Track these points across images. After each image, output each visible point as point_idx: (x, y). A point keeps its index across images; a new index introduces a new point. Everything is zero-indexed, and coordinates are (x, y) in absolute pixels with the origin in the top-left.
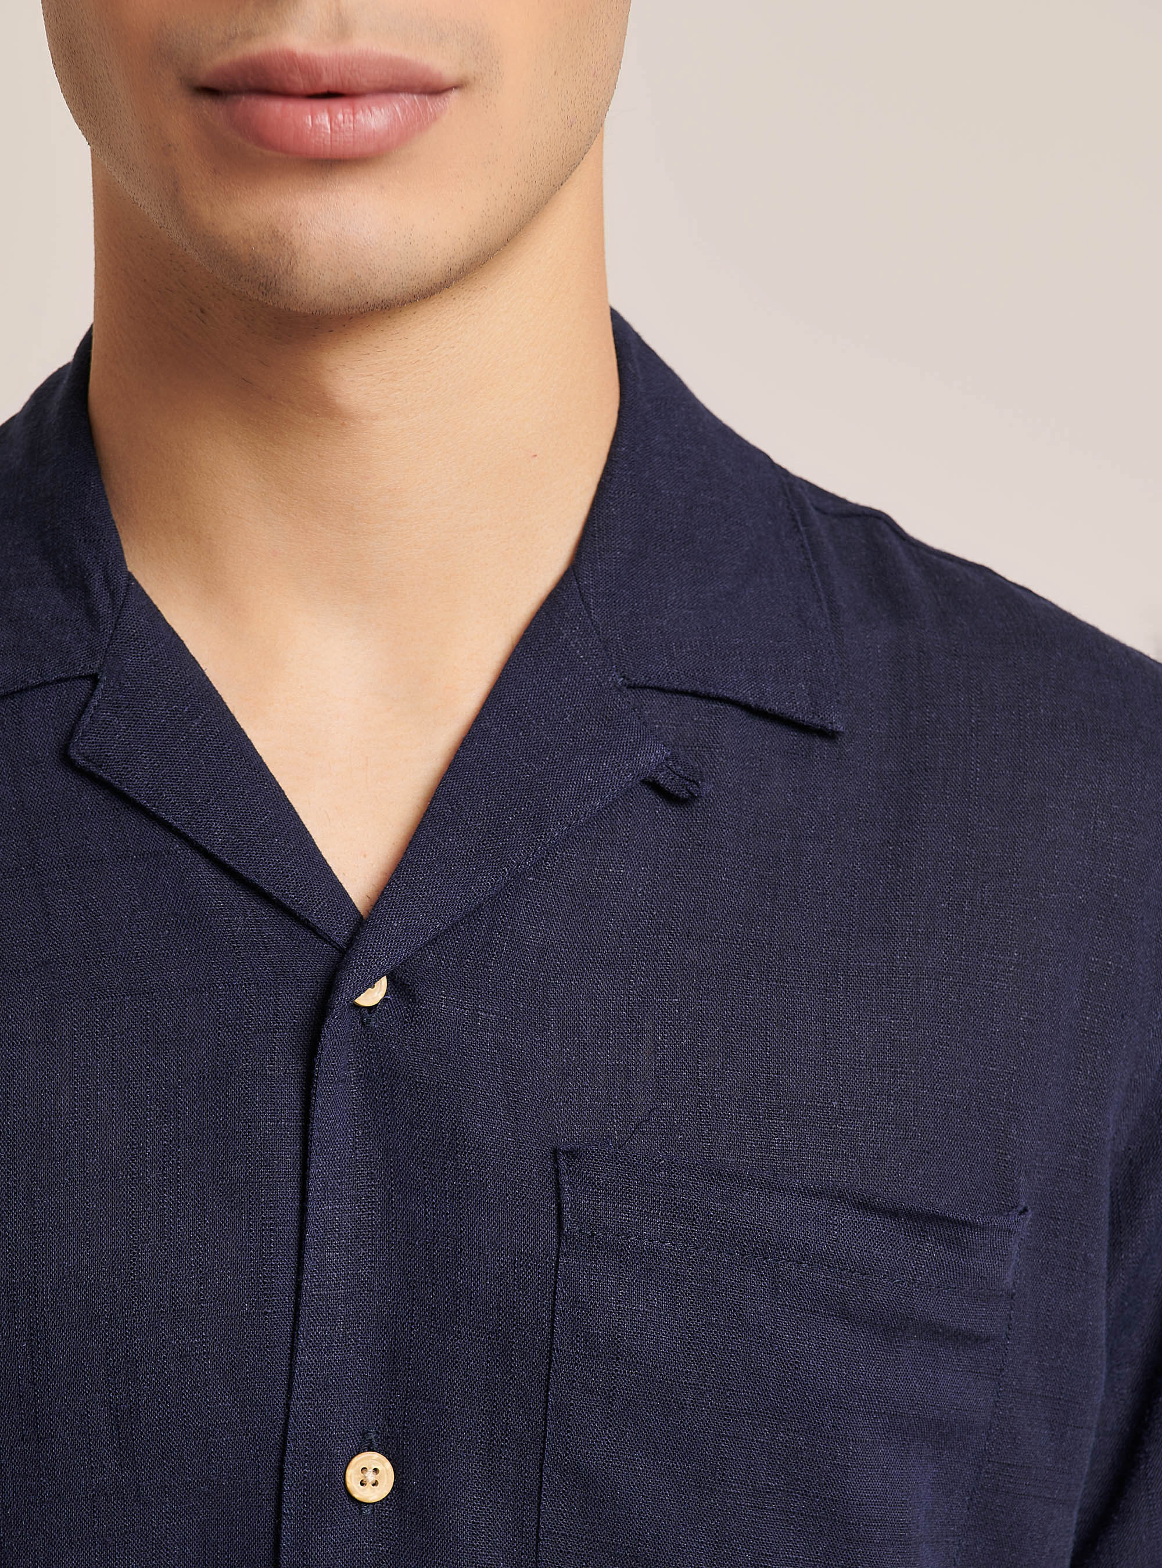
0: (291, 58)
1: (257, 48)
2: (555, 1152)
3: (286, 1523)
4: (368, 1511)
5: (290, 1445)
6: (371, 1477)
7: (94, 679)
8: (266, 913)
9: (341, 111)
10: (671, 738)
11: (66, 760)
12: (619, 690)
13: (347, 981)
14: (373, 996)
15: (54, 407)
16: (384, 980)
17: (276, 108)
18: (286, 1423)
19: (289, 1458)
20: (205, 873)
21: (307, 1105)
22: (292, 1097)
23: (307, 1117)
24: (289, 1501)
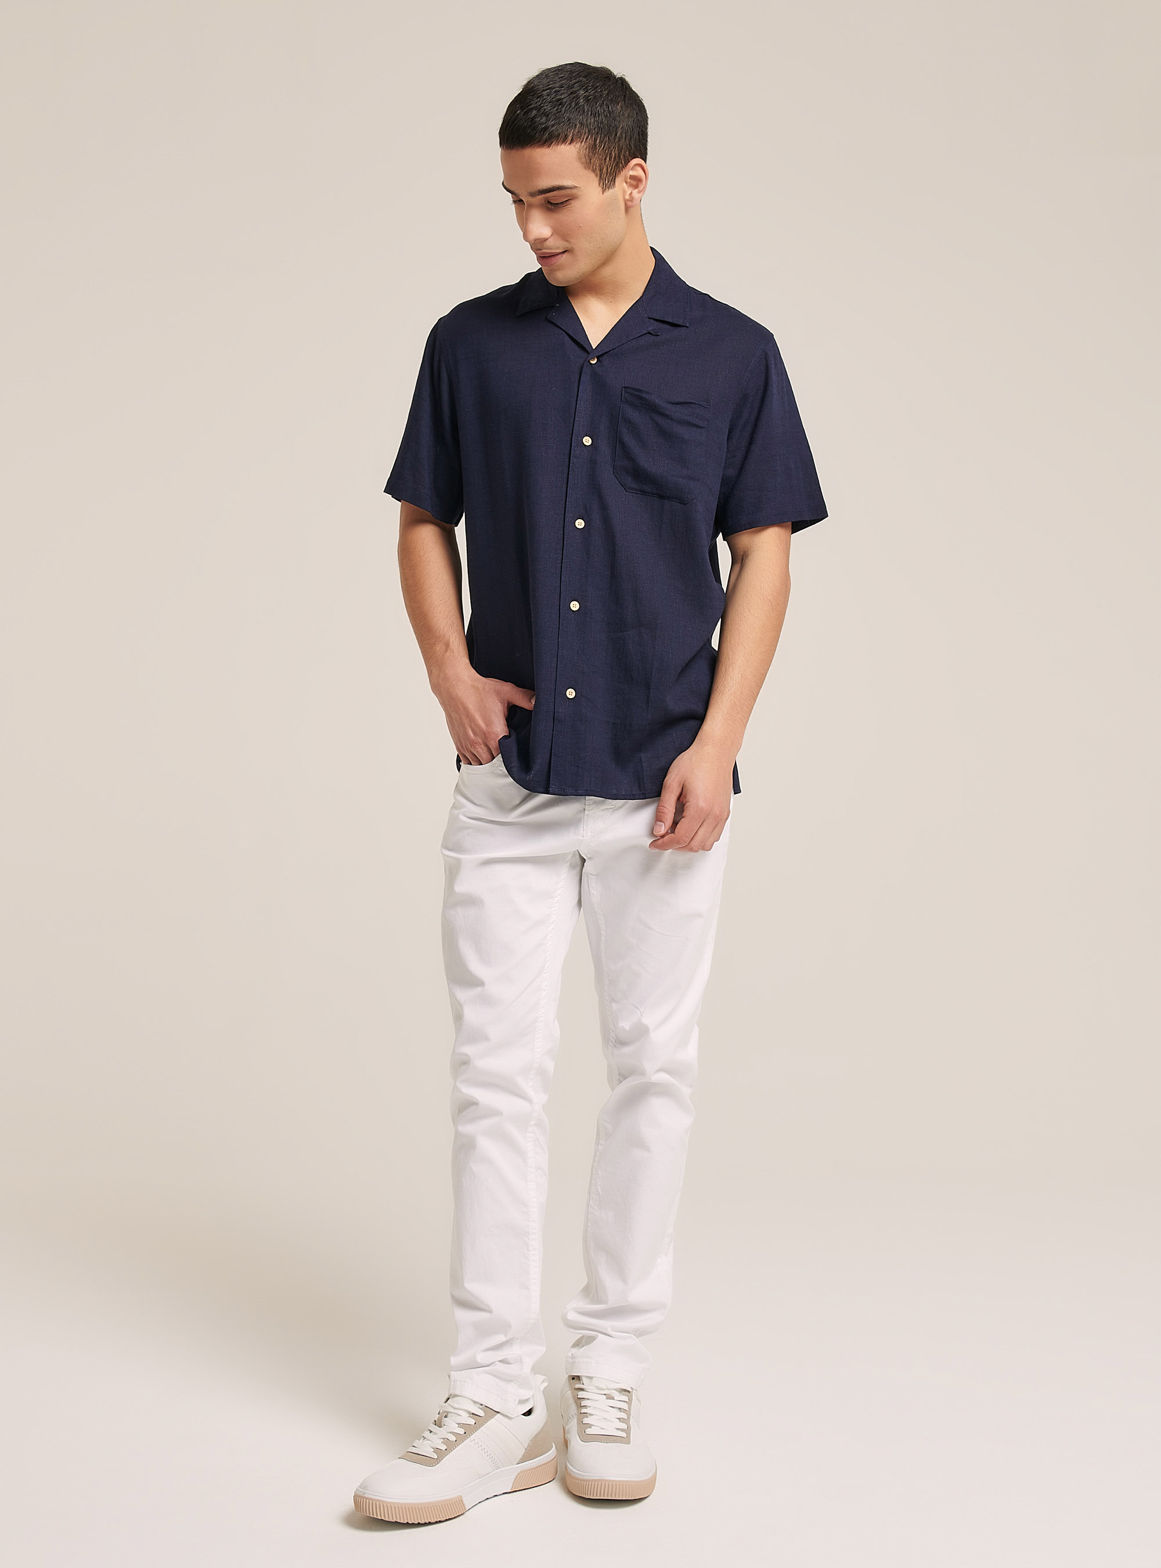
2: (622, 387)
4: (586, 447)
5: (573, 434)
6: (587, 441)
8: (577, 346)
10: (655, 326)
12: (647, 318)
13: (590, 358)
14: (594, 362)
16: (597, 359)
18: (573, 430)
19: (573, 436)
20: (568, 338)
21: (580, 377)
22: (577, 376)
23: (580, 379)
24: (573, 443)
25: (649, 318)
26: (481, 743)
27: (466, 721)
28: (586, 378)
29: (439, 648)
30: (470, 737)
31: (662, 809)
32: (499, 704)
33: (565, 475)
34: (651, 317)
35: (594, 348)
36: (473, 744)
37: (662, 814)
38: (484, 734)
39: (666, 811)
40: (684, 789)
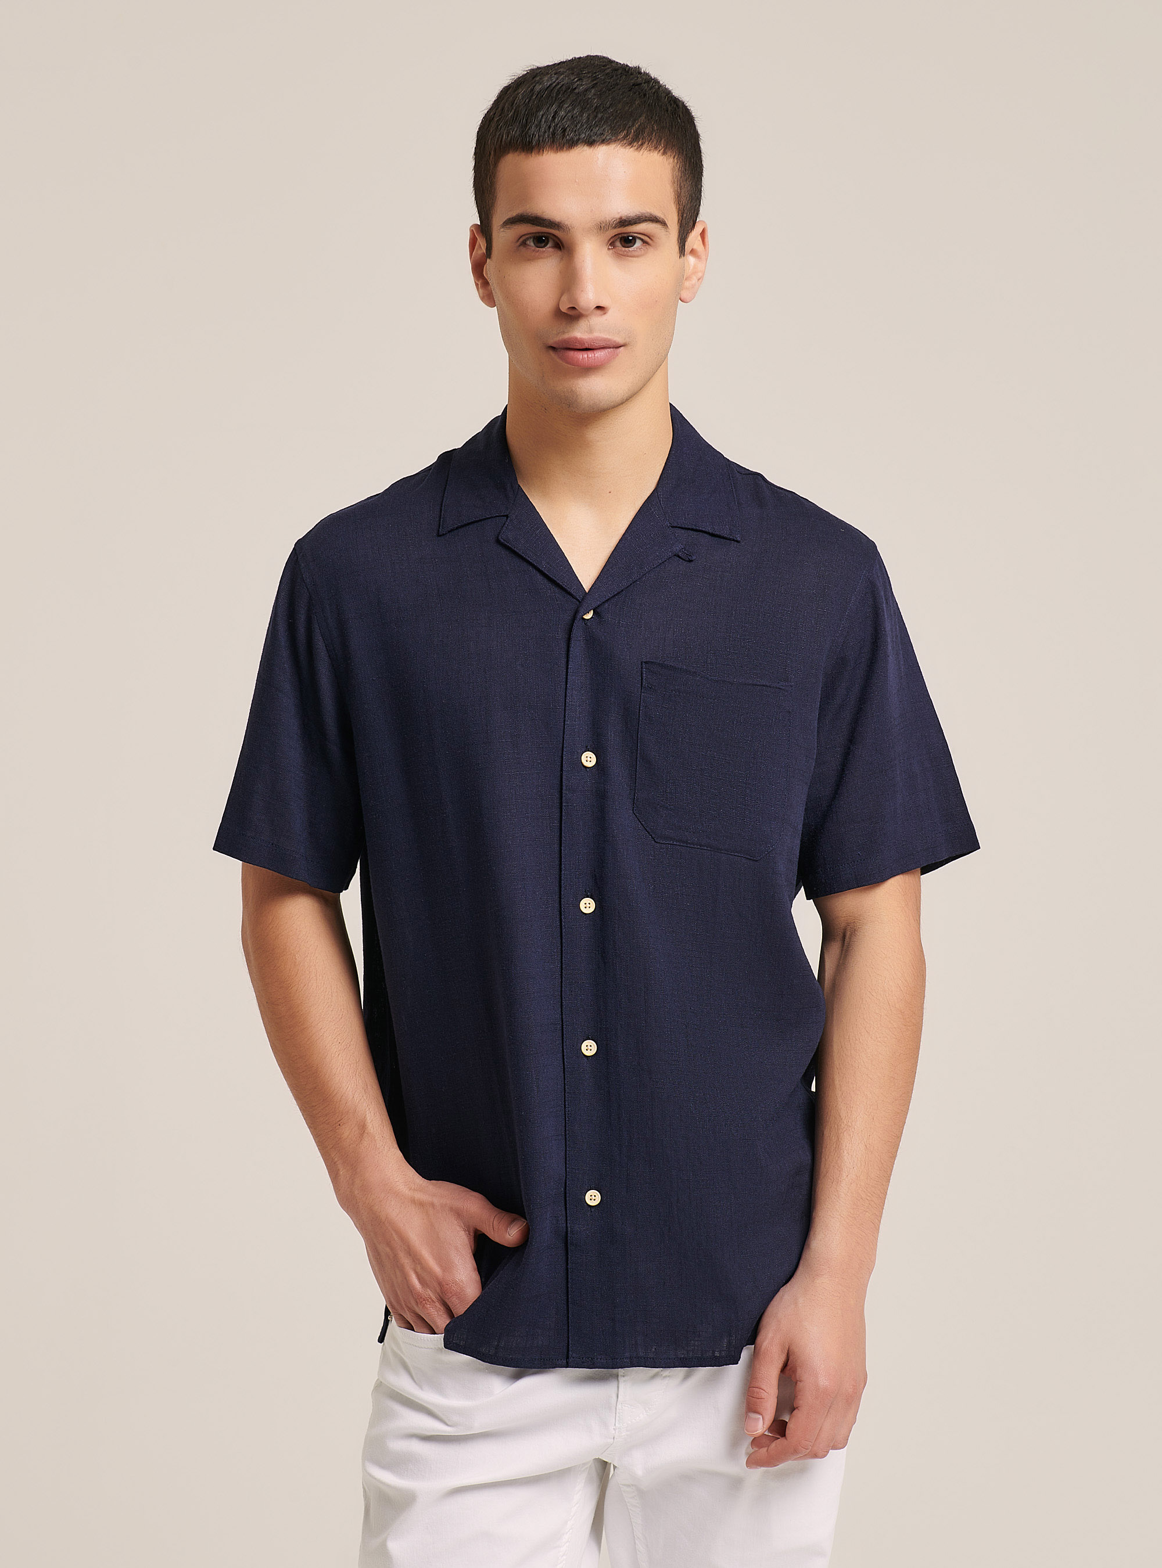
0: (576, 338)
1: (566, 336)
2: (642, 662)
3: (564, 773)
4: (588, 770)
5: (565, 749)
6: (589, 759)
7: (507, 516)
8: (557, 590)
9: (590, 354)
10: (685, 543)
11: (498, 541)
12: (669, 527)
13: (582, 610)
14: (589, 616)
15: (495, 431)
16: (592, 611)
17: (571, 353)
18: (563, 743)
19: (565, 753)
20: (539, 577)
21: (568, 647)
22: (563, 645)
23: (568, 651)
24: (565, 765)
25: (673, 527)
26: (434, 1297)
27: (406, 1262)
28: (578, 647)
29: (348, 1132)
30: (413, 1286)
31: (757, 1393)
32: (463, 1232)
33: (557, 824)
34: (676, 525)
35: (587, 591)
36: (419, 1300)
37: (758, 1400)
38: (440, 1284)
39: (764, 1395)
40: (791, 1358)
